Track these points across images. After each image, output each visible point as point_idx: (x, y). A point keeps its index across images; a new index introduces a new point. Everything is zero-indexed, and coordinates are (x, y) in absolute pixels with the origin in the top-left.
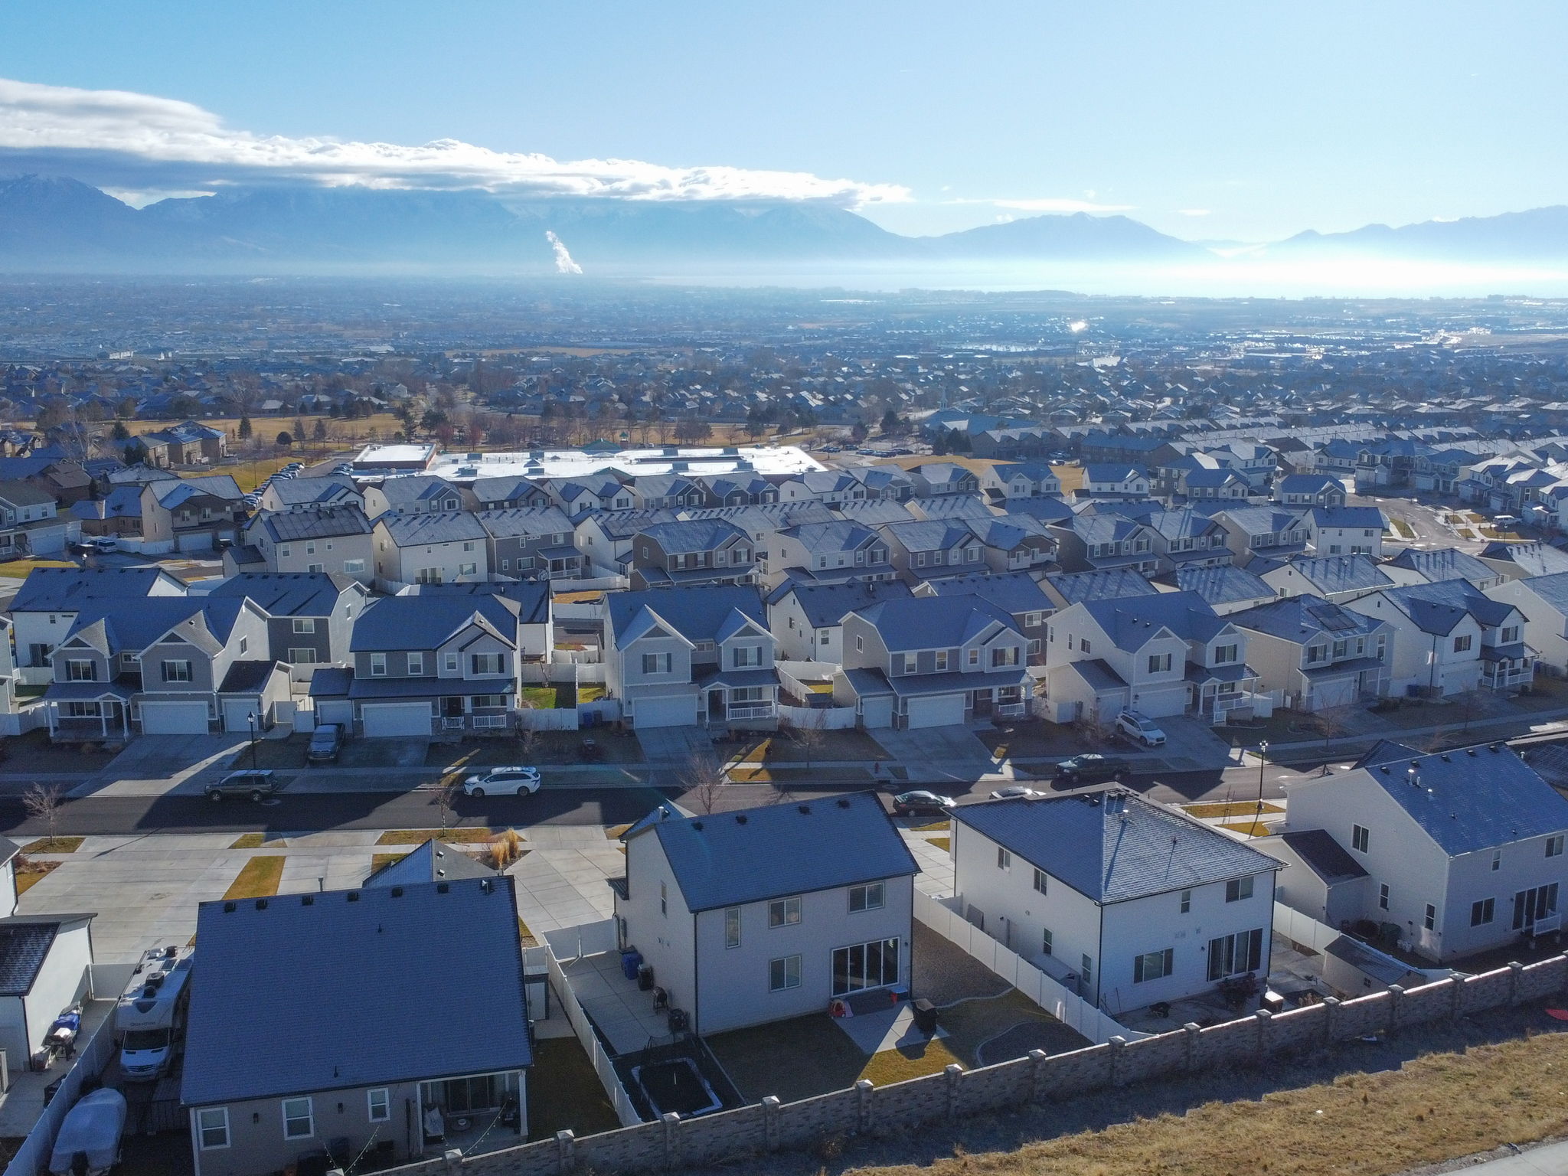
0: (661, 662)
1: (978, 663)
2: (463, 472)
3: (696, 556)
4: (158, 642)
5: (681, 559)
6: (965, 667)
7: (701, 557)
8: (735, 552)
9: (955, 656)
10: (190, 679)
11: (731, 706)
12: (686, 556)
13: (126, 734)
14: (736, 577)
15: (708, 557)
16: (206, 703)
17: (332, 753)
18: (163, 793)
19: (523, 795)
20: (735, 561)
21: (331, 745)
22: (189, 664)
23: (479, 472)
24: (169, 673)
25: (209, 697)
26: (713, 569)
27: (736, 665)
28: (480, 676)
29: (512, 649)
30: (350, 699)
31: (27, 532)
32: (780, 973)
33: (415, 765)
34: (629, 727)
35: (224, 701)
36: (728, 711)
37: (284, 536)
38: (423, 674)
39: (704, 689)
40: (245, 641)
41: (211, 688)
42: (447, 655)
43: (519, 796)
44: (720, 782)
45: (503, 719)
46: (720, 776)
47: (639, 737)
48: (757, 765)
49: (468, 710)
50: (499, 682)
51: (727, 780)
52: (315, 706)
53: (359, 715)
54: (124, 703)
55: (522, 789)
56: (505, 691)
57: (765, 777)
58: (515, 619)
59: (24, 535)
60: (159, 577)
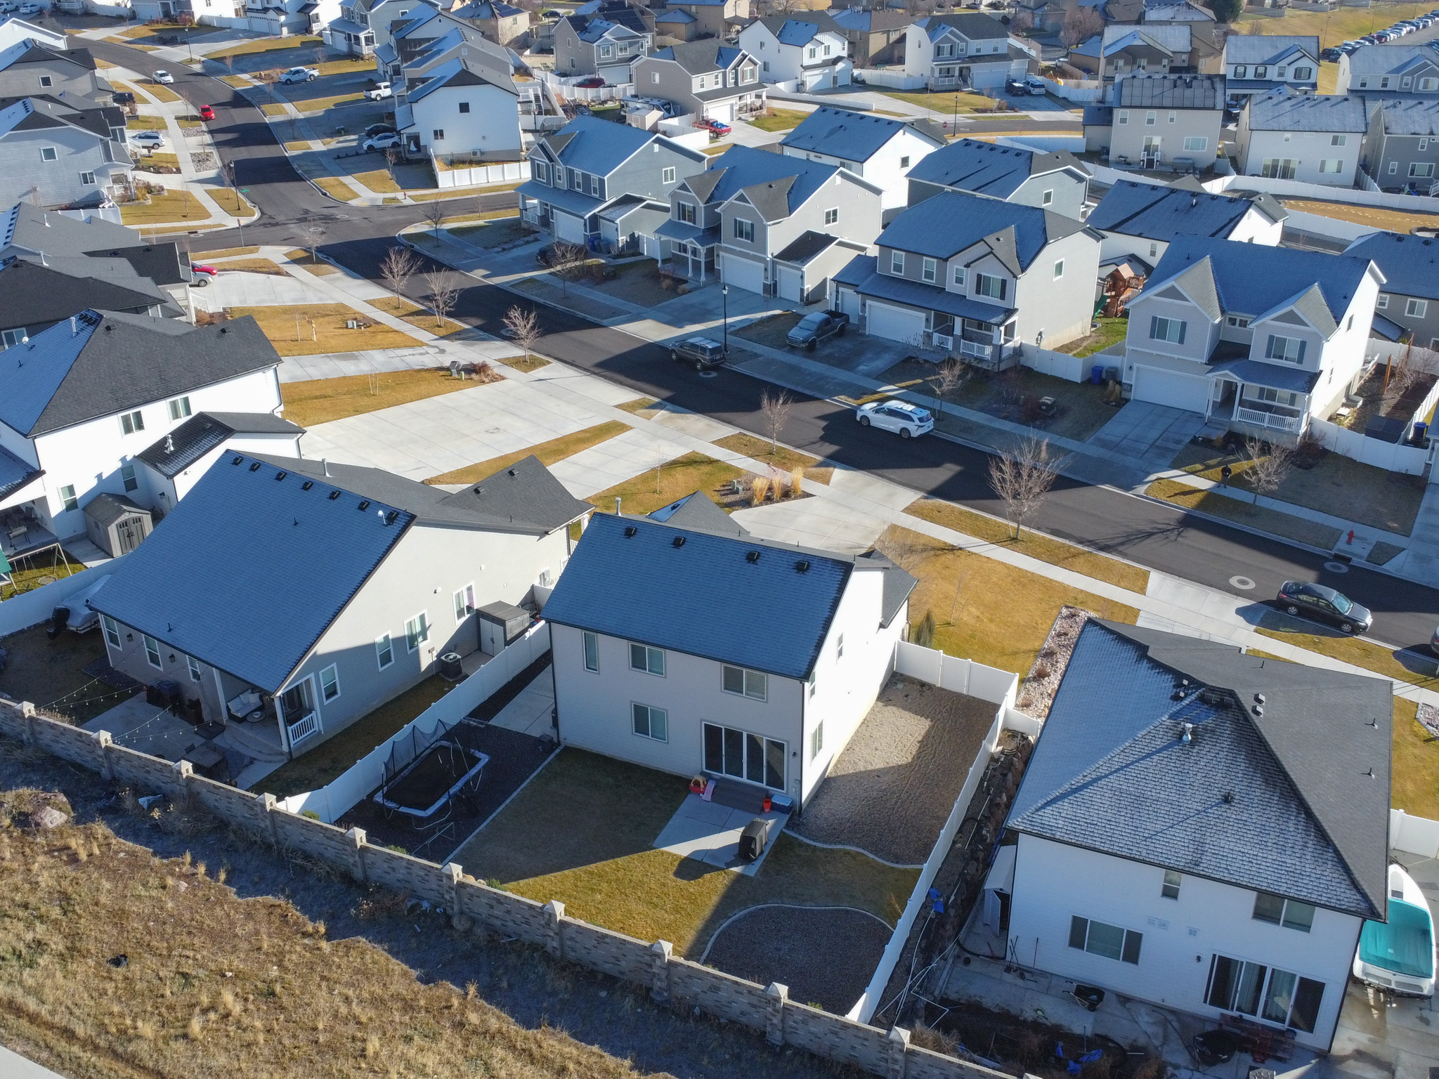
0: (1173, 330)
4: (732, 199)
10: (752, 240)
11: (1242, 403)
13: (703, 278)
16: (762, 265)
17: (804, 341)
18: (658, 340)
19: (902, 438)
21: (807, 333)
22: (752, 225)
24: (740, 231)
25: (763, 260)
27: (1268, 355)
29: (1015, 277)
30: (858, 293)
31: (972, 66)
32: (642, 719)
33: (867, 375)
34: (1125, 395)
35: (779, 267)
36: (1237, 409)
37: (1125, 101)
38: (933, 282)
39: (1210, 375)
40: (835, 212)
41: (765, 252)
42: (955, 266)
43: (900, 435)
44: (1128, 488)
45: (988, 350)
46: (1141, 483)
47: (1123, 411)
48: (1203, 484)
49: (958, 331)
50: (995, 310)
51: (1141, 490)
52: (837, 292)
53: (863, 310)
54: (702, 250)
55: (904, 430)
56: (993, 320)
57: (1192, 501)
58: (1045, 243)
59: (968, 68)
60: (901, 132)
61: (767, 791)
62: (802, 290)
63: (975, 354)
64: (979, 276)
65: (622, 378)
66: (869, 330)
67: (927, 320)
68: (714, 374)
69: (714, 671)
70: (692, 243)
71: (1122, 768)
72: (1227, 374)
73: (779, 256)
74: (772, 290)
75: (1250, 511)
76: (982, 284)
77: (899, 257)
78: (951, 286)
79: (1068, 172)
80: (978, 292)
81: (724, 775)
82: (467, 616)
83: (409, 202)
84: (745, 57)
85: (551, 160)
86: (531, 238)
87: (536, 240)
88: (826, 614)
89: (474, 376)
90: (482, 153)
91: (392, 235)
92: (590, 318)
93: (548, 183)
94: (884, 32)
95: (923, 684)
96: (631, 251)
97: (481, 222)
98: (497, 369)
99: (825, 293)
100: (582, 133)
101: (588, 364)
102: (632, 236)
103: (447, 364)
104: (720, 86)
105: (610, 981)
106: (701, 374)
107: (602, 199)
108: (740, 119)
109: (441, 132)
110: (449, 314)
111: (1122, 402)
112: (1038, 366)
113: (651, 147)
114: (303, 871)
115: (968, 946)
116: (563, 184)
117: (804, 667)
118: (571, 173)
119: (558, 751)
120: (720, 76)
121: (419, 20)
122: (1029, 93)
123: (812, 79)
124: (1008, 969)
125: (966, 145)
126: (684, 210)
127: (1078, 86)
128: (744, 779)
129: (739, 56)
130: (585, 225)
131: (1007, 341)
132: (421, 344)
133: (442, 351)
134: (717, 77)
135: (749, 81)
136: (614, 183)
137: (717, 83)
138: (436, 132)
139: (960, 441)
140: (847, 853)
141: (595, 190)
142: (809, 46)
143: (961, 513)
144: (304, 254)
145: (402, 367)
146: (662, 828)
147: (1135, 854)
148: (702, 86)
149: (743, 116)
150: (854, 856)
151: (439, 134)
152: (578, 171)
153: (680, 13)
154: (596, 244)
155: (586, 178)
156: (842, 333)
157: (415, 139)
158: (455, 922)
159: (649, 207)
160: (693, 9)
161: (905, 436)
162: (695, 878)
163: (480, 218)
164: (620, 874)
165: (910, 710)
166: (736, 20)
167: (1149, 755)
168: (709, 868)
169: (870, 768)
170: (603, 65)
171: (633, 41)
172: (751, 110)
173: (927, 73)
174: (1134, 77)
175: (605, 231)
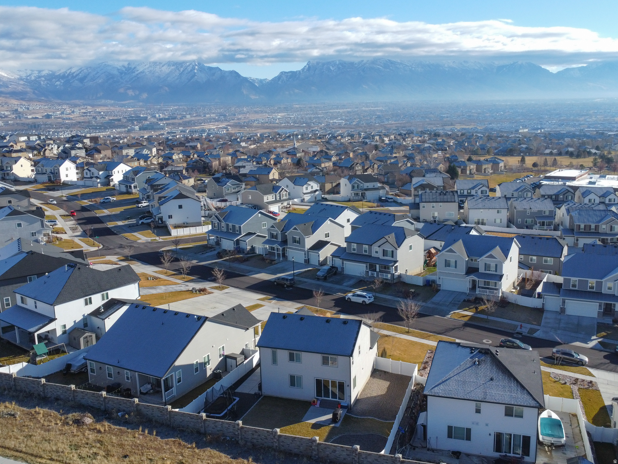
0: (453, 264)
1: (612, 290)
2: (590, 183)
3: (590, 226)
4: (291, 230)
5: (582, 226)
6: (604, 291)
7: (593, 226)
8: (611, 226)
9: (599, 284)
10: (300, 244)
11: (479, 287)
12: (585, 226)
13: (281, 259)
14: (609, 238)
15: (597, 227)
16: (304, 253)
17: (322, 276)
18: (268, 279)
19: (363, 304)
20: (611, 230)
21: (323, 273)
22: (299, 238)
23: (597, 183)
24: (295, 241)
25: (304, 251)
26: (599, 233)
27: (486, 270)
28: (385, 258)
29: (396, 249)
30: (340, 259)
31: (366, 192)
32: (294, 381)
33: (347, 286)
34: (438, 288)
35: (310, 253)
36: (478, 289)
37: (424, 200)
38: (367, 254)
39: (467, 278)
40: (328, 233)
41: (304, 248)
42: (375, 248)
43: (362, 304)
44: (444, 316)
45: (389, 276)
46: (448, 314)
47: (438, 293)
48: (470, 314)
49: (378, 270)
50: (390, 261)
51: (449, 316)
52: (333, 260)
53: (343, 265)
54: (281, 248)
55: (363, 301)
56: (390, 265)
57: (466, 319)
58: (405, 238)
59: (365, 193)
60: (346, 210)
61: (339, 402)
62: (319, 261)
63: (385, 278)
64: (384, 250)
65: (258, 291)
66: (346, 272)
67: (367, 267)
68: (291, 288)
69: (318, 358)
70: (277, 246)
71: (458, 374)
72: (472, 277)
73: (310, 249)
74: (307, 261)
75: (487, 321)
76: (385, 253)
77: (355, 246)
78: (374, 255)
79: (408, 221)
80: (384, 256)
81: (323, 398)
82: (222, 357)
83: (161, 240)
84: (283, 189)
85: (220, 221)
86: (213, 249)
87: (215, 250)
88: (355, 336)
89: (201, 292)
90: (187, 223)
91: (157, 251)
92: (241, 273)
93: (218, 229)
94: (330, 183)
95: (385, 372)
96: (252, 252)
97: (191, 246)
98: (210, 290)
99: (327, 262)
100: (231, 211)
101: (243, 287)
102: (252, 246)
103: (191, 289)
104: (274, 199)
105: (297, 455)
106: (286, 289)
107: (240, 234)
108: (282, 211)
109: (171, 216)
110: (187, 275)
111: (438, 291)
112: (407, 281)
113: (258, 215)
114: (183, 431)
115: (414, 445)
116: (224, 229)
117: (350, 353)
118: (227, 225)
119: (262, 397)
120: (274, 196)
121: (157, 178)
122: (387, 201)
123: (307, 198)
124: (428, 450)
125: (371, 213)
126: (273, 235)
127: (405, 199)
128: (330, 399)
129: (281, 189)
130: (234, 243)
131: (395, 272)
132: (179, 284)
133: (187, 286)
134: (273, 196)
135: (285, 198)
136: (245, 227)
137: (273, 198)
138: (169, 216)
139: (383, 305)
140: (369, 419)
141: (237, 230)
142: (305, 186)
143: (388, 325)
144: (124, 258)
145: (173, 291)
146: (304, 416)
147: (465, 398)
148: (268, 199)
149: (283, 210)
150: (372, 420)
151: (170, 217)
152: (230, 225)
153: (252, 178)
154: (239, 250)
155: (234, 227)
156: (335, 274)
157: (161, 219)
158: (240, 442)
159: (258, 236)
160: (257, 176)
161: (364, 304)
162: (319, 428)
163: (190, 245)
164: (292, 429)
165: (382, 379)
166: (274, 180)
167: (465, 369)
168: (323, 426)
169: (372, 395)
170: (227, 194)
171: (238, 186)
172: (286, 208)
173: (349, 195)
174: (426, 192)
175: (242, 245)
